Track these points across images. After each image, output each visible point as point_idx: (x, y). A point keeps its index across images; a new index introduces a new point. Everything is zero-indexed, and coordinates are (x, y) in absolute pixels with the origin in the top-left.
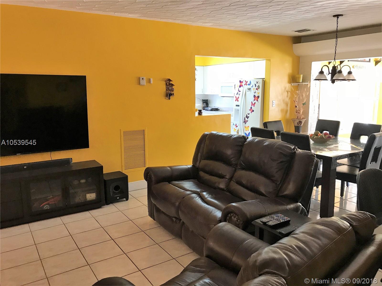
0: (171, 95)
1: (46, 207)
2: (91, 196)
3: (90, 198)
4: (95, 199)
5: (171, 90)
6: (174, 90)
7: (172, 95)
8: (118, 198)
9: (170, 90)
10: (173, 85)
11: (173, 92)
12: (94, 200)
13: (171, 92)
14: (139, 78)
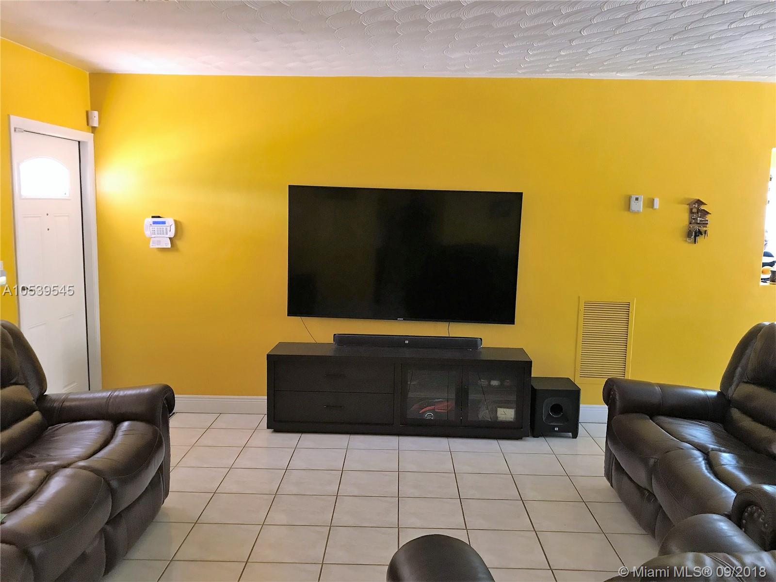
0: (699, 233)
1: (429, 415)
2: (507, 414)
3: (504, 416)
4: (512, 420)
5: (701, 224)
6: (707, 224)
7: (702, 235)
8: (556, 429)
9: (699, 224)
10: (708, 213)
11: (705, 229)
12: (510, 422)
13: (700, 227)
14: (630, 198)
